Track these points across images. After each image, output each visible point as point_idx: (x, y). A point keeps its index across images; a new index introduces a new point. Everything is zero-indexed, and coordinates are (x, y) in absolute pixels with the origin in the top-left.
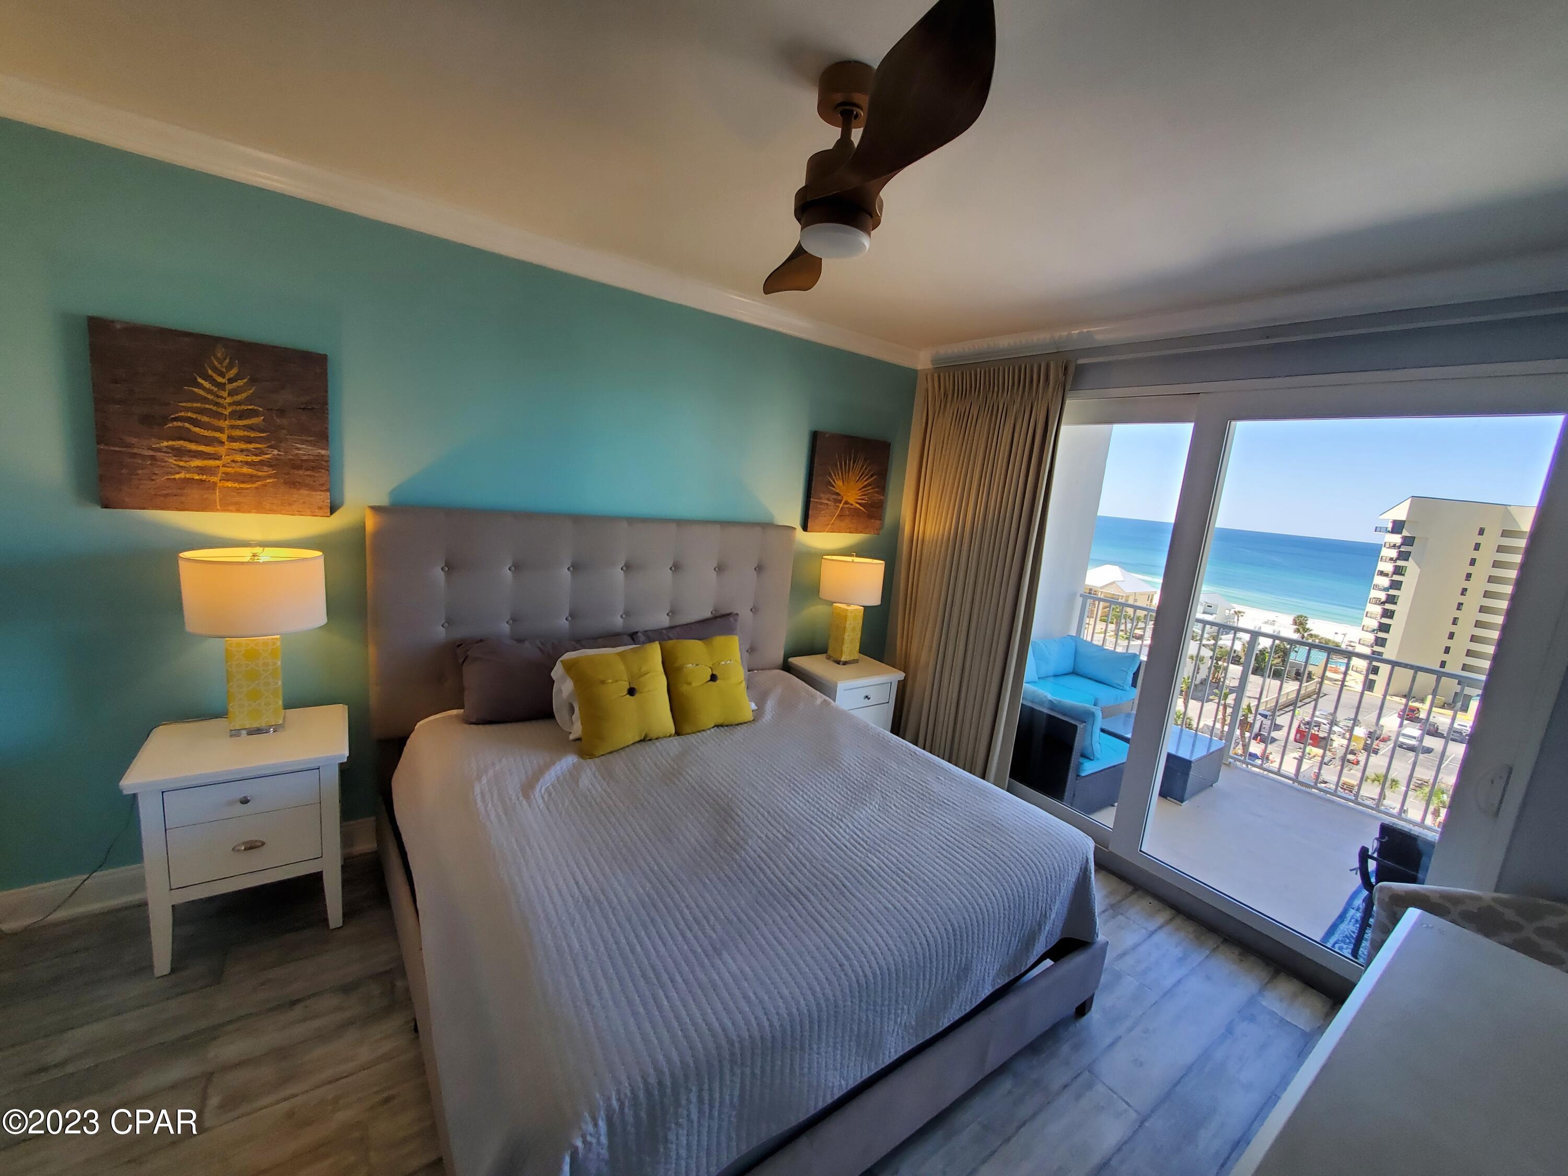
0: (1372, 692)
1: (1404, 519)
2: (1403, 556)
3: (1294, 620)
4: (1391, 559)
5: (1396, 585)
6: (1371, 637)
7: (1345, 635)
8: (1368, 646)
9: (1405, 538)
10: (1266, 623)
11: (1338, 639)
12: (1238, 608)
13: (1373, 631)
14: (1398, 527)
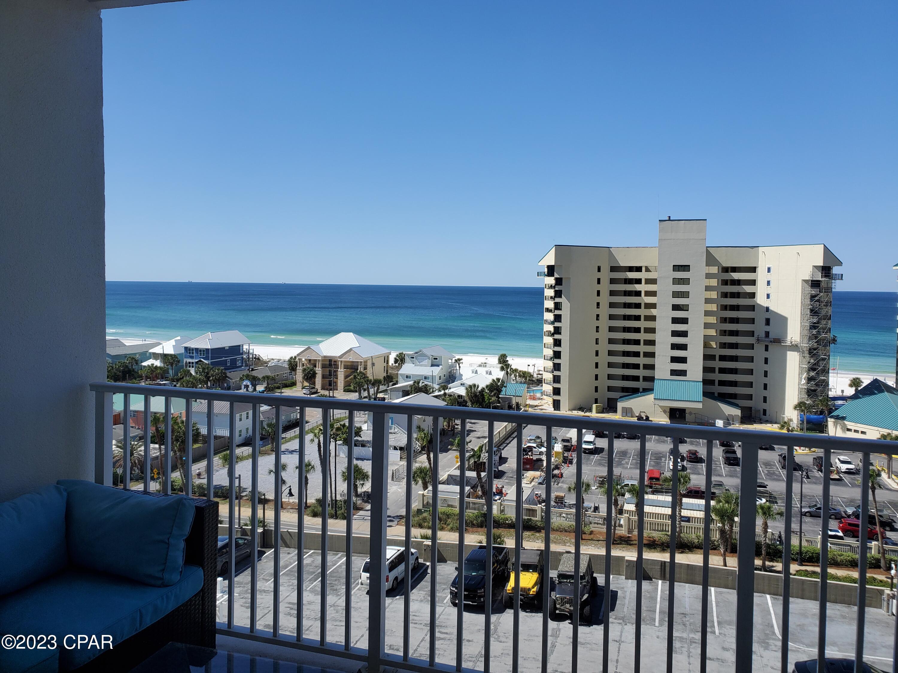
0: (560, 410)
1: (553, 264)
2: (558, 294)
3: (499, 359)
4: (551, 297)
5: (558, 318)
6: (550, 364)
7: (534, 365)
8: (550, 372)
9: (556, 279)
10: (480, 366)
11: (531, 370)
12: (457, 357)
13: (551, 358)
14: (551, 270)
